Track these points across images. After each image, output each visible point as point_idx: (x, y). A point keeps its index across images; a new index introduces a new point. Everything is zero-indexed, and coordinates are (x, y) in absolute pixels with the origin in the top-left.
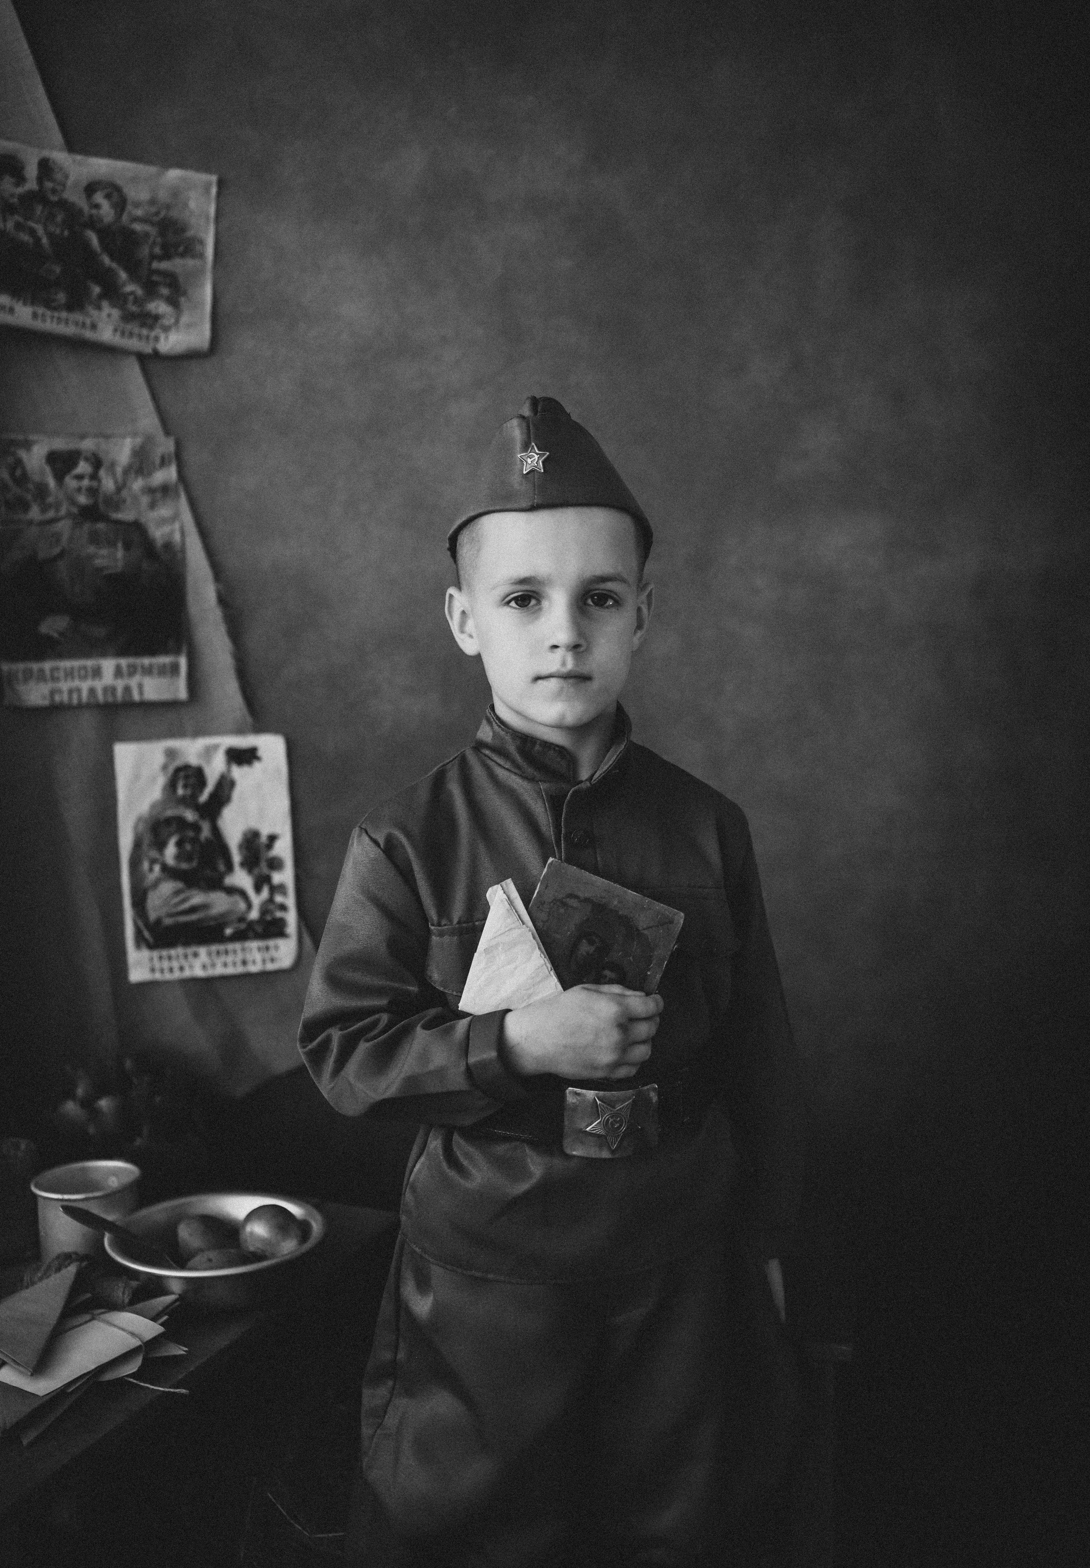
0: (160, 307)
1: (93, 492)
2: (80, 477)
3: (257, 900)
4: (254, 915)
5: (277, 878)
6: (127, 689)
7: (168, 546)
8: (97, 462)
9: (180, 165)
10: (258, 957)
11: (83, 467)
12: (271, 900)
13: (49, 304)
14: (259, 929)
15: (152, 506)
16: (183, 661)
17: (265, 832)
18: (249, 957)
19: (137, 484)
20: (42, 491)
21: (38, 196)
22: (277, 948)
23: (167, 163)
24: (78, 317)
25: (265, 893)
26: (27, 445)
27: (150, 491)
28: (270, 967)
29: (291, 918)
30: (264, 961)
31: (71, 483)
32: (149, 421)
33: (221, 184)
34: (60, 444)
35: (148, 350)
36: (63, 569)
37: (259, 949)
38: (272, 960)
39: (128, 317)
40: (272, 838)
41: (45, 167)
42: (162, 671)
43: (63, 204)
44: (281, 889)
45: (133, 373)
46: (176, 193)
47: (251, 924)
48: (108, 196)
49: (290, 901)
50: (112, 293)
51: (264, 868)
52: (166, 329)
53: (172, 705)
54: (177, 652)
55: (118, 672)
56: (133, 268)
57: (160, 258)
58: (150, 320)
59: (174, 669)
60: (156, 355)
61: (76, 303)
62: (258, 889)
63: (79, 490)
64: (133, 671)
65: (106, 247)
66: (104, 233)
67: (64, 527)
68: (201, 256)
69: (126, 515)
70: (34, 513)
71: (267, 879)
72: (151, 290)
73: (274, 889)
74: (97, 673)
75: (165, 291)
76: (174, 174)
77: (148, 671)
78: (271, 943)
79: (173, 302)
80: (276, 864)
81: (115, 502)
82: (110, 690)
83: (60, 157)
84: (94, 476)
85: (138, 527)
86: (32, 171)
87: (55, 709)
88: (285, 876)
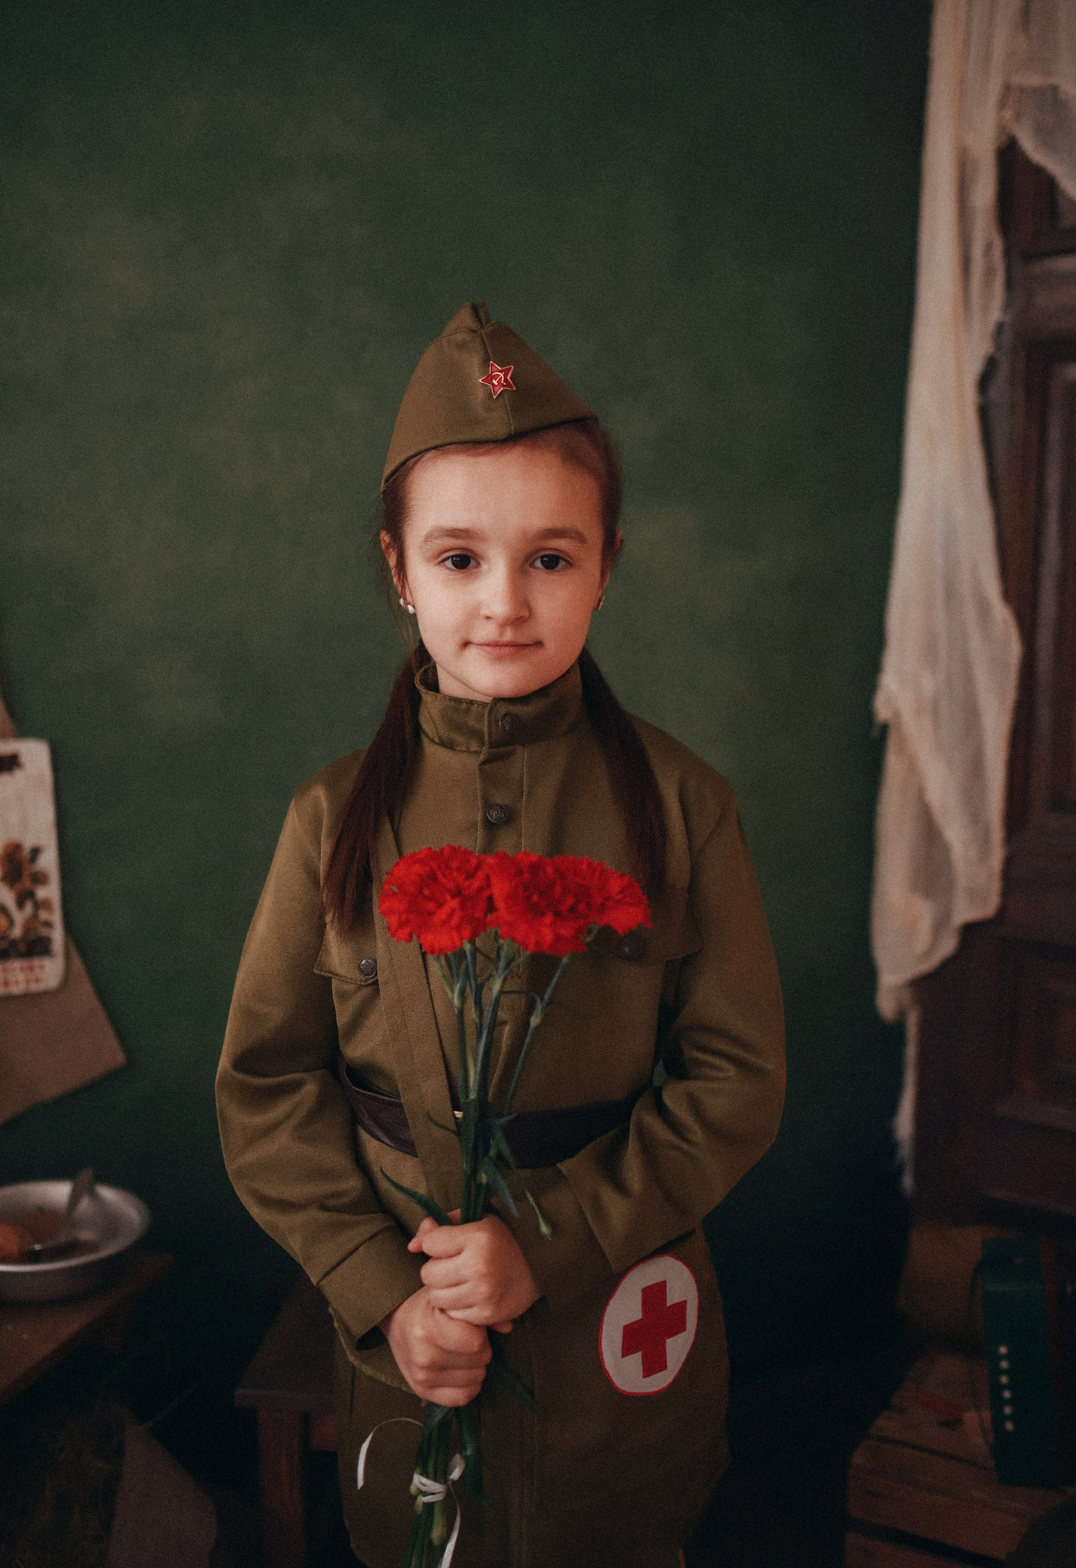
3: (20, 917)
4: (17, 932)
5: (42, 893)
10: (21, 977)
12: (35, 916)
14: (22, 948)
17: (28, 843)
18: (11, 978)
22: (42, 967)
25: (29, 908)
28: (35, 987)
29: (57, 936)
30: (28, 981)
37: (22, 969)
38: (37, 980)
40: (36, 852)
44: (46, 905)
47: (13, 943)
49: (56, 917)
51: (27, 883)
62: (20, 904)
71: (31, 895)
73: (38, 905)
78: (36, 962)
80: (40, 879)
88: (51, 892)
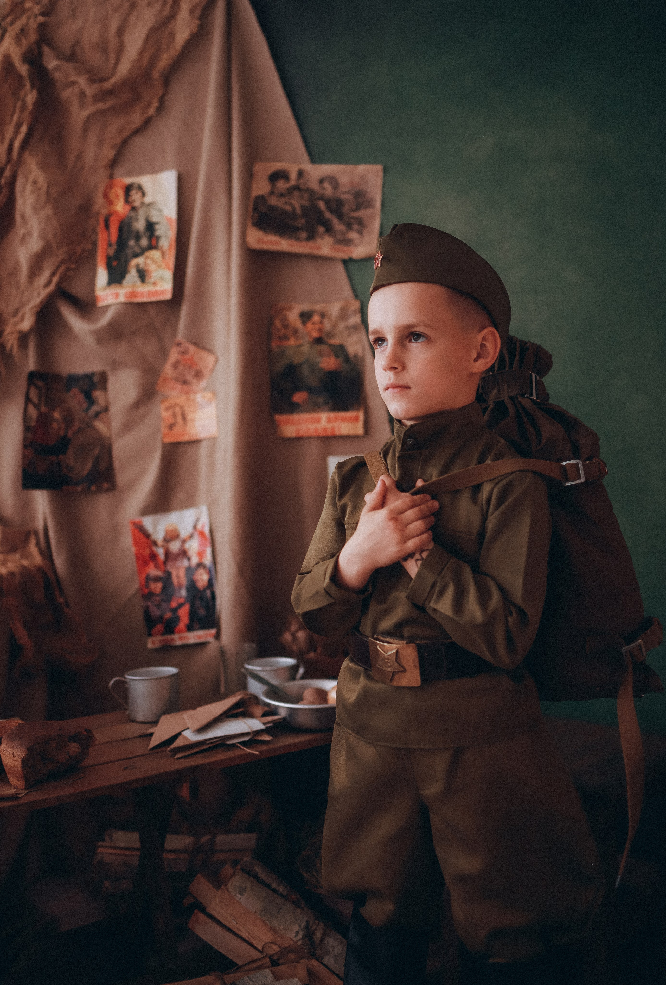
0: (353, 235)
1: (320, 330)
2: (314, 323)
6: (333, 429)
7: (356, 356)
8: (323, 315)
9: (365, 162)
11: (316, 318)
13: (298, 239)
15: (349, 335)
16: (361, 415)
19: (342, 325)
20: (295, 331)
21: (297, 188)
23: (357, 163)
24: (311, 243)
26: (290, 309)
27: (348, 328)
31: (309, 326)
32: (347, 292)
33: (385, 170)
34: (306, 307)
35: (346, 257)
36: (305, 370)
39: (338, 242)
41: (301, 173)
42: (351, 420)
43: (308, 190)
45: (340, 269)
46: (363, 177)
48: (330, 184)
50: (329, 229)
52: (356, 246)
53: (355, 437)
54: (358, 409)
55: (329, 420)
56: (340, 216)
57: (353, 210)
58: (347, 242)
59: (357, 419)
60: (351, 260)
61: (311, 237)
63: (313, 329)
64: (336, 419)
65: (329, 209)
66: (327, 202)
67: (306, 348)
68: (373, 207)
69: (335, 341)
70: (292, 342)
72: (349, 226)
74: (318, 420)
75: (356, 227)
76: (362, 168)
77: (343, 420)
79: (360, 232)
81: (330, 335)
82: (325, 429)
83: (308, 167)
84: (321, 323)
85: (342, 347)
86: (293, 176)
87: (299, 439)
